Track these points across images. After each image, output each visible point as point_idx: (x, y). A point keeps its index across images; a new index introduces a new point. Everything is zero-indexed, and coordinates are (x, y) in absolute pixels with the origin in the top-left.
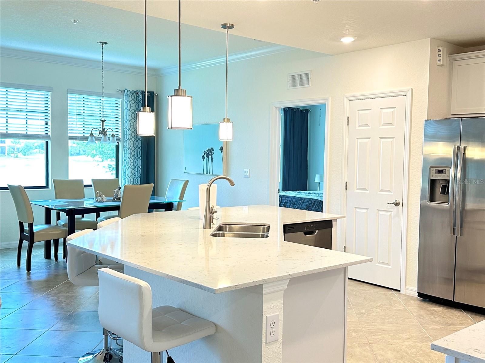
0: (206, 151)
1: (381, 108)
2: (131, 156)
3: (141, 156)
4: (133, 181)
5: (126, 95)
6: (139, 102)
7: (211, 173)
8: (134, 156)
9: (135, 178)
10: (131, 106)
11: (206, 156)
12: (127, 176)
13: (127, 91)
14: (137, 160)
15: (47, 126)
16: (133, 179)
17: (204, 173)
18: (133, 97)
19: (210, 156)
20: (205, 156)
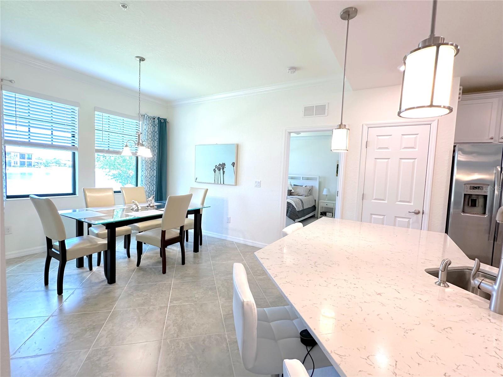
0: (218, 166)
1: (402, 135)
2: (148, 168)
3: (157, 168)
4: (150, 188)
5: (146, 118)
6: (156, 125)
7: (222, 183)
8: (150, 168)
9: (151, 185)
10: (149, 128)
11: (218, 169)
12: (144, 184)
13: (147, 116)
14: (153, 171)
15: (73, 138)
16: (150, 186)
17: (215, 182)
18: (151, 122)
19: (221, 170)
20: (216, 169)
